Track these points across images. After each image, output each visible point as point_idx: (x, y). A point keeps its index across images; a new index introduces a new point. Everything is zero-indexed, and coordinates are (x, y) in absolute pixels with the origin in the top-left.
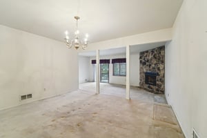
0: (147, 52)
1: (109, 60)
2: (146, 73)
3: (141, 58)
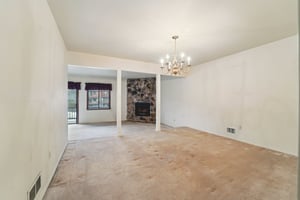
0: (139, 80)
1: (79, 83)
2: (137, 104)
3: (129, 85)
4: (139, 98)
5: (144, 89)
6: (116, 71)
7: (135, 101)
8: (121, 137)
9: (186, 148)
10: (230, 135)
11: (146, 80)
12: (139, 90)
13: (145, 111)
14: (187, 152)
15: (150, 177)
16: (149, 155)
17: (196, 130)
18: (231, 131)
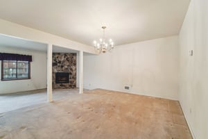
2: (57, 74)
4: (60, 69)
5: (64, 61)
6: (47, 45)
7: (56, 71)
8: (52, 102)
9: (107, 102)
10: (127, 91)
11: (65, 55)
12: (60, 62)
13: (64, 79)
14: (109, 105)
15: (97, 128)
16: (87, 112)
17: (106, 90)
18: (127, 88)
